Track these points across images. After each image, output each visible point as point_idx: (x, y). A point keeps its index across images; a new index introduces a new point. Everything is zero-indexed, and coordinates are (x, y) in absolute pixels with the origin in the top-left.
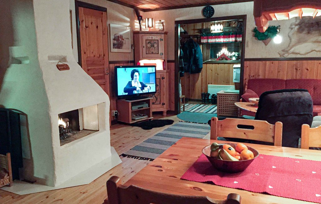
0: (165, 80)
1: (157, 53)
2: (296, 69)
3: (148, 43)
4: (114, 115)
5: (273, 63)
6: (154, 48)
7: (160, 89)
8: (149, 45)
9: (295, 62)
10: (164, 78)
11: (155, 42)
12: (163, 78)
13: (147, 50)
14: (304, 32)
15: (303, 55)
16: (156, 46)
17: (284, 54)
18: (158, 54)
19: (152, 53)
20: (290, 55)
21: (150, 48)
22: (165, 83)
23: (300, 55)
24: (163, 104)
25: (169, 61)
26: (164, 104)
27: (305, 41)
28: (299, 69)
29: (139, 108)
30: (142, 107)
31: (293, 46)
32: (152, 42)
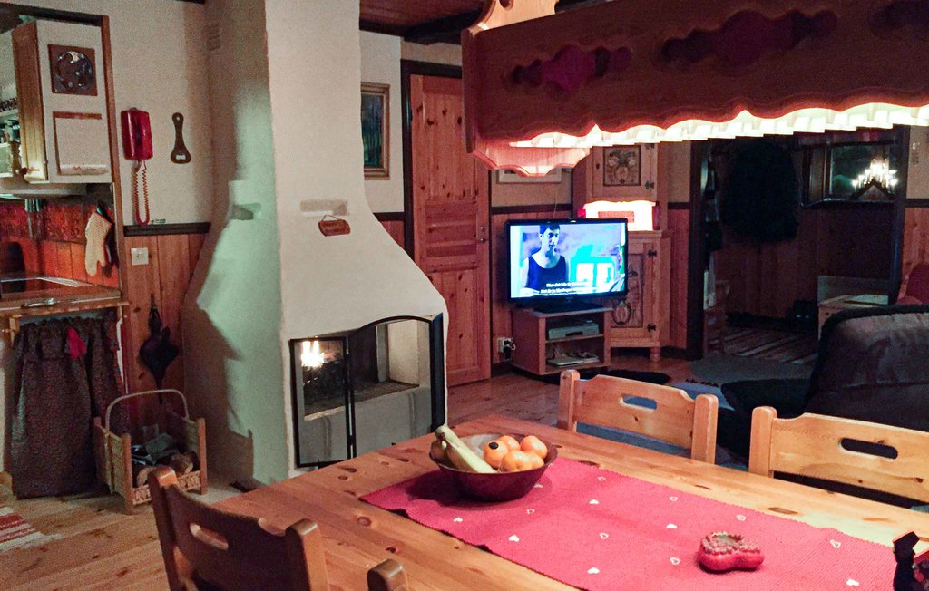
0: (657, 259)
1: (636, 181)
3: (611, 155)
4: (502, 351)
6: (629, 169)
7: (643, 284)
8: (612, 162)
10: (655, 254)
11: (630, 153)
12: (652, 254)
13: (606, 176)
16: (632, 162)
18: (640, 184)
19: (622, 182)
21: (617, 168)
22: (659, 266)
24: (651, 328)
25: (671, 206)
26: (654, 328)
29: (568, 335)
30: (580, 333)
32: (622, 153)
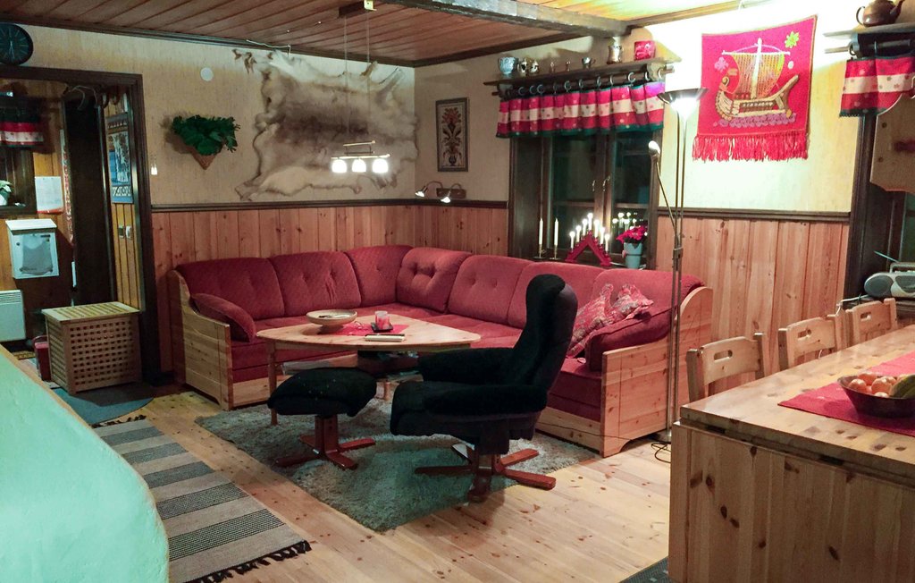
2: (279, 230)
5: (227, 217)
9: (274, 213)
14: (288, 141)
15: (289, 195)
17: (250, 194)
20: (261, 196)
23: (283, 197)
27: (291, 162)
28: (283, 229)
31: (268, 173)
